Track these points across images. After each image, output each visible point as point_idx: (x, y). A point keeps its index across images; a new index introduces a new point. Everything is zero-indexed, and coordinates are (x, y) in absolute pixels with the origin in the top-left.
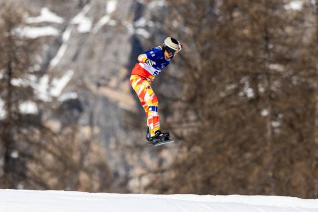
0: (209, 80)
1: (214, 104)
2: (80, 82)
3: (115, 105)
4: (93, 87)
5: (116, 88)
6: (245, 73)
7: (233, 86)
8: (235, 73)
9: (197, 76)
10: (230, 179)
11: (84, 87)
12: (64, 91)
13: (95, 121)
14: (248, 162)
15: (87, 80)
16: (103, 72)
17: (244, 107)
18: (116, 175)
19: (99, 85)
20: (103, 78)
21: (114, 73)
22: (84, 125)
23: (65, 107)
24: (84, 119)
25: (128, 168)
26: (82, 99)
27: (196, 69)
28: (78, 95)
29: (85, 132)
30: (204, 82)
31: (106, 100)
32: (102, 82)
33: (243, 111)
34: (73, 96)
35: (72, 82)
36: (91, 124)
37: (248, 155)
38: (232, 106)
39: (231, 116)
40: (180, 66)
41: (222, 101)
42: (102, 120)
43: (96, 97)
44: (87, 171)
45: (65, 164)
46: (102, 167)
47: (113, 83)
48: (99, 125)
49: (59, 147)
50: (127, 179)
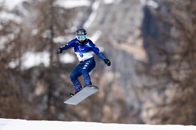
4: (115, 43)
9: (189, 36)
11: (108, 43)
15: (111, 38)
16: (123, 32)
18: (132, 108)
19: (119, 42)
22: (108, 71)
28: (105, 49)
35: (100, 40)
36: (114, 70)
45: (93, 100)
46: (121, 102)
47: (130, 40)
48: (119, 71)
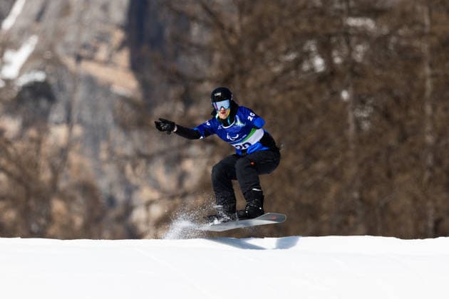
0: (254, 47)
1: (262, 86)
2: (48, 55)
3: (106, 89)
4: (70, 62)
5: (107, 63)
6: (311, 35)
7: (292, 57)
8: (294, 35)
9: (233, 41)
10: (292, 204)
11: (55, 62)
12: (23, 70)
13: (75, 117)
14: (319, 177)
15: (60, 50)
16: (86, 37)
17: (311, 89)
18: (112, 201)
19: (79, 58)
20: (85, 46)
21: (103, 38)
22: (57, 123)
23: (27, 94)
24: (57, 114)
25: (130, 190)
26: (53, 81)
27: (231, 30)
28: (47, 74)
29: (59, 134)
30: (246, 50)
31: (91, 82)
32: (85, 53)
33: (309, 96)
34: (40, 77)
35: (35, 55)
36: (68, 121)
37: (320, 166)
38: (291, 88)
39: (290, 105)
40: (207, 25)
41: (275, 80)
42: (87, 115)
43: (75, 78)
44: (64, 197)
45: (27, 188)
46: (87, 189)
47: (102, 54)
48: (80, 122)
49: (17, 161)
50: (129, 208)
